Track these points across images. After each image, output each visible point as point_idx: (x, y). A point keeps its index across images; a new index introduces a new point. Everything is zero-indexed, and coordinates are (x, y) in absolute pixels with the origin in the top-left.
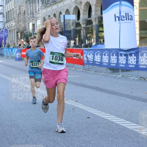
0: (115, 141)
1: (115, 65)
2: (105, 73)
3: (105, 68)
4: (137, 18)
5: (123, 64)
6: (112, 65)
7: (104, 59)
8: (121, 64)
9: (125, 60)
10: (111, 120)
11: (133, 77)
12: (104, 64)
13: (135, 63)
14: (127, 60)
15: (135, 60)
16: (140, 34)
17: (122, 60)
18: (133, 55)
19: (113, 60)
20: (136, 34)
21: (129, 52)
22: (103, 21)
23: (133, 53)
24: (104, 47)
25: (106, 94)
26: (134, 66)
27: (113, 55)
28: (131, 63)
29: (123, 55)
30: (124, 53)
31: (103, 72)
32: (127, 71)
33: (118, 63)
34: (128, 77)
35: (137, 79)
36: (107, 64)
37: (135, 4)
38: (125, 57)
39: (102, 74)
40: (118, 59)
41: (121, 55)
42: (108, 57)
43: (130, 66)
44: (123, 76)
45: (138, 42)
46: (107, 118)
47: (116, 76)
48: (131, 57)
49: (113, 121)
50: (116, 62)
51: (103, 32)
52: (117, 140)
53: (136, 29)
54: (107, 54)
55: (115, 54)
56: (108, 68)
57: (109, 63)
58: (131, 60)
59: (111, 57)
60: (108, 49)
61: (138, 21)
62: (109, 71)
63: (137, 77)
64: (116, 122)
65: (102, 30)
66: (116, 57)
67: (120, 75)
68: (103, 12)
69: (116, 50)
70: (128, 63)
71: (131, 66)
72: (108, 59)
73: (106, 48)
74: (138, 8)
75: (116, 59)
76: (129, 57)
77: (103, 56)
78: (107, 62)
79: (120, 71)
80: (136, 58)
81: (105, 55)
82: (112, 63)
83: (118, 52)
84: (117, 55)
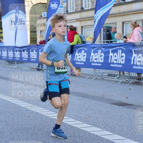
0: (11, 116)
1: (12, 58)
2: (4, 64)
3: (4, 61)
4: (28, 23)
5: (18, 58)
6: (9, 58)
7: (4, 54)
8: (16, 58)
9: (19, 55)
10: (9, 101)
11: (25, 67)
12: (3, 58)
13: (27, 57)
14: (21, 55)
15: (27, 55)
16: (31, 35)
17: (17, 55)
18: (26, 51)
19: (10, 54)
20: (28, 35)
21: (22, 49)
22: (2, 25)
23: (25, 50)
24: (3, 45)
25: (5, 80)
26: (26, 59)
27: (10, 51)
28: (24, 57)
29: (18, 51)
30: (19, 49)
31: (2, 64)
32: (21, 63)
33: (14, 57)
34: (22, 68)
35: (28, 69)
36: (5, 58)
37: (26, 12)
38: (19, 53)
39: (2, 65)
40: (14, 54)
41: (16, 51)
42: (6, 52)
43: (23, 59)
44: (18, 67)
45: (29, 42)
46: (5, 99)
47: (12, 67)
48: (24, 52)
49: (10, 101)
50: (12, 56)
51: (2, 33)
52: (13, 115)
53: (28, 31)
54: (5, 50)
55: (11, 50)
56: (7, 61)
57: (8, 57)
58: (24, 55)
59: (9, 52)
60: (6, 46)
61: (29, 25)
62: (7, 63)
63: (28, 68)
64: (12, 102)
65: (1, 32)
66: (13, 52)
67: (15, 66)
68: (2, 17)
69: (13, 47)
70: (22, 57)
71: (25, 59)
72: (6, 54)
73: (4, 45)
74: (29, 15)
75: (13, 54)
76: (23, 53)
77: (3, 52)
78: (6, 56)
79: (16, 63)
80: (28, 54)
81: (4, 51)
82: (10, 57)
83: (14, 48)
84: (13, 51)
